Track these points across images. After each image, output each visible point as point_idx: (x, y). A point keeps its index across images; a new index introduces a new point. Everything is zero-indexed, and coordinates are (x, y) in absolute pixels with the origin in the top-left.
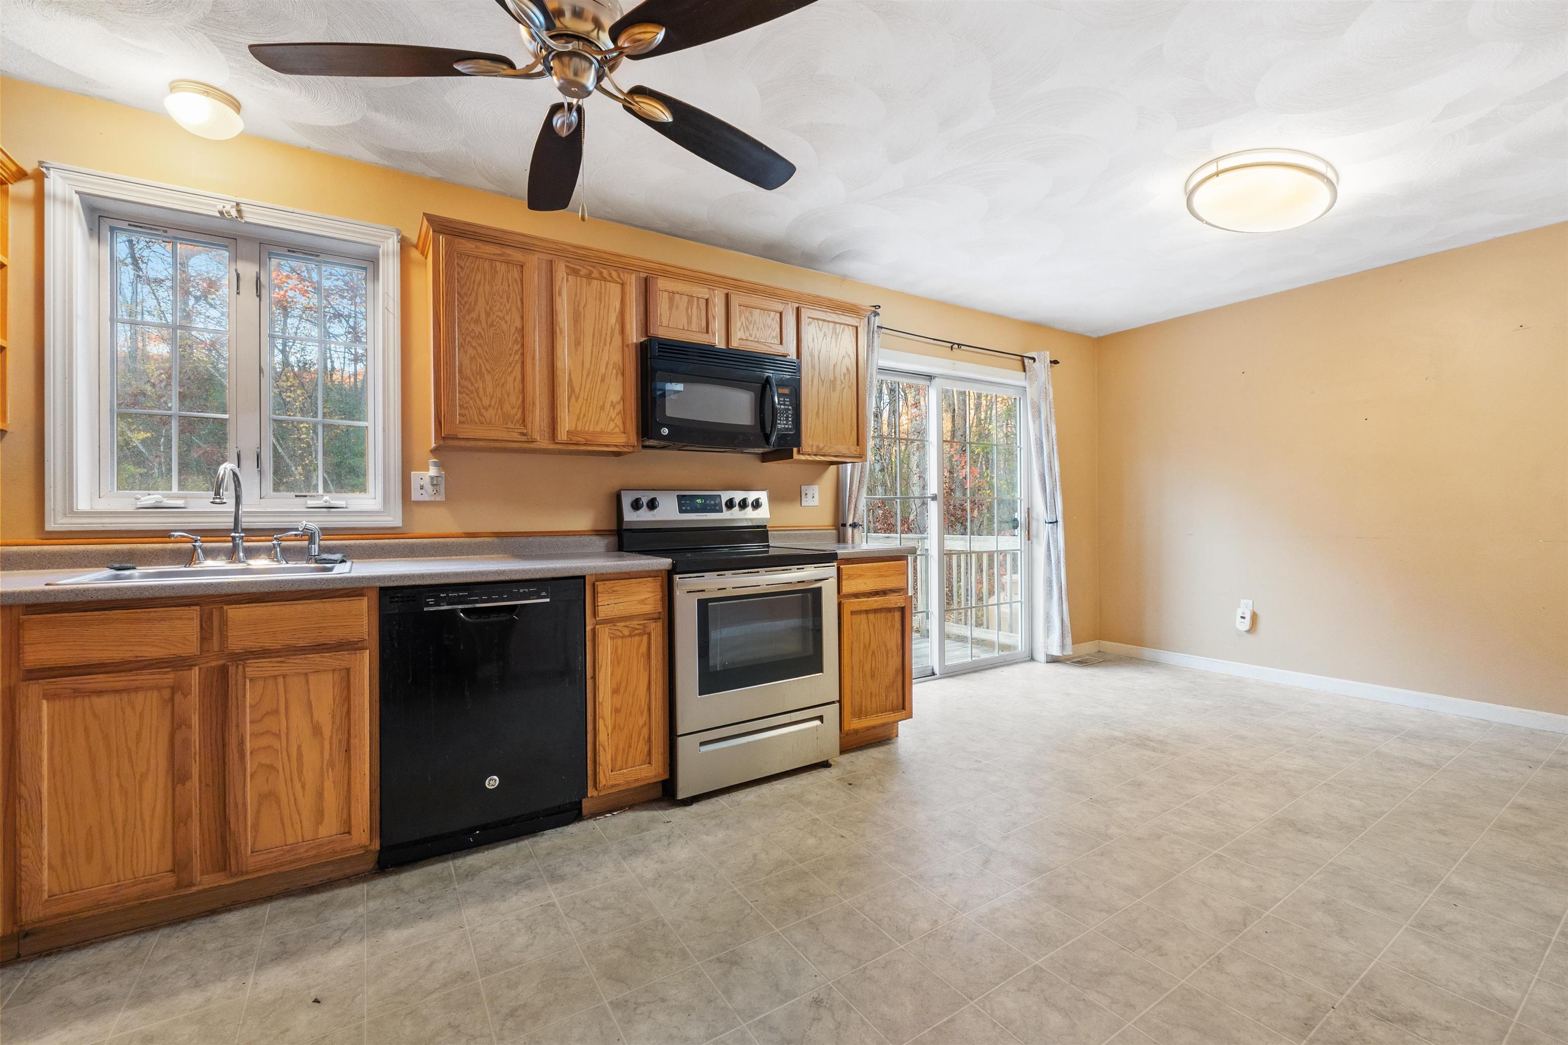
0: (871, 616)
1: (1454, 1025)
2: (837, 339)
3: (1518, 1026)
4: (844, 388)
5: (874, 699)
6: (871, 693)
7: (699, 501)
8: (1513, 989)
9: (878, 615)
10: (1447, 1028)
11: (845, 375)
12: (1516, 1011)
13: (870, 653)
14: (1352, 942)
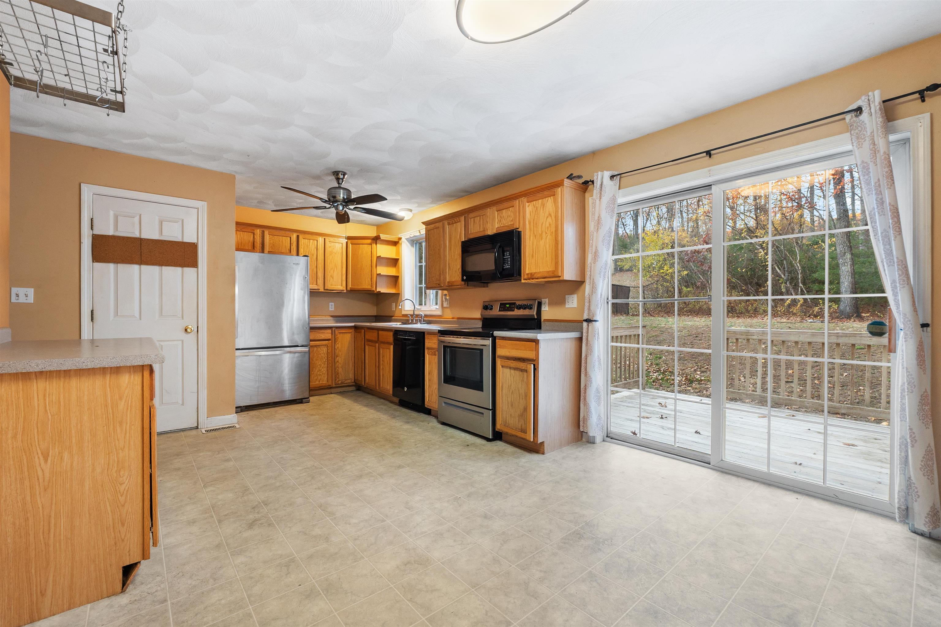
0: (512, 371)
1: (240, 535)
2: (543, 208)
3: (226, 551)
4: (547, 236)
5: (512, 419)
6: (511, 415)
7: (507, 306)
8: (240, 563)
9: (516, 372)
10: (240, 532)
11: (548, 228)
12: (231, 555)
13: (511, 392)
14: (296, 533)
